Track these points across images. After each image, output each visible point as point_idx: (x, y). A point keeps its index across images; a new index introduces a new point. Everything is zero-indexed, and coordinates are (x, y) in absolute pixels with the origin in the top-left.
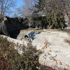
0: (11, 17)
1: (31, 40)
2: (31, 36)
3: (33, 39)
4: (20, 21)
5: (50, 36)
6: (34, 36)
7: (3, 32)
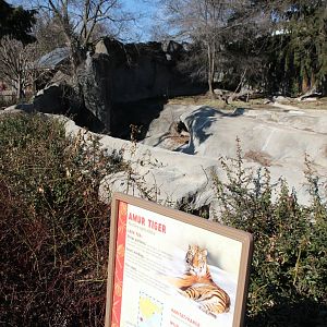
0: (129, 42)
1: (196, 141)
2: (195, 127)
3: (203, 137)
4: (168, 57)
5: (275, 129)
6: (209, 124)
7: (86, 104)
